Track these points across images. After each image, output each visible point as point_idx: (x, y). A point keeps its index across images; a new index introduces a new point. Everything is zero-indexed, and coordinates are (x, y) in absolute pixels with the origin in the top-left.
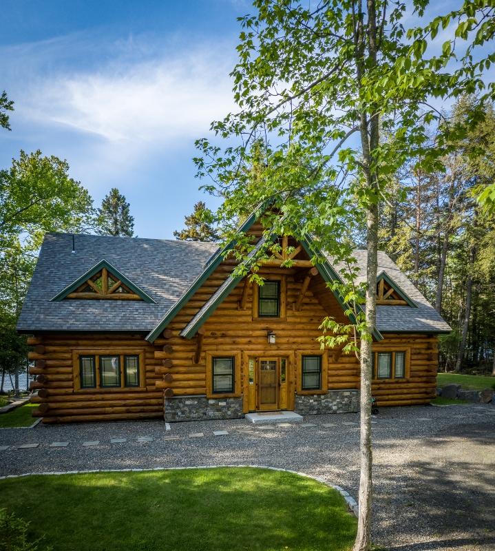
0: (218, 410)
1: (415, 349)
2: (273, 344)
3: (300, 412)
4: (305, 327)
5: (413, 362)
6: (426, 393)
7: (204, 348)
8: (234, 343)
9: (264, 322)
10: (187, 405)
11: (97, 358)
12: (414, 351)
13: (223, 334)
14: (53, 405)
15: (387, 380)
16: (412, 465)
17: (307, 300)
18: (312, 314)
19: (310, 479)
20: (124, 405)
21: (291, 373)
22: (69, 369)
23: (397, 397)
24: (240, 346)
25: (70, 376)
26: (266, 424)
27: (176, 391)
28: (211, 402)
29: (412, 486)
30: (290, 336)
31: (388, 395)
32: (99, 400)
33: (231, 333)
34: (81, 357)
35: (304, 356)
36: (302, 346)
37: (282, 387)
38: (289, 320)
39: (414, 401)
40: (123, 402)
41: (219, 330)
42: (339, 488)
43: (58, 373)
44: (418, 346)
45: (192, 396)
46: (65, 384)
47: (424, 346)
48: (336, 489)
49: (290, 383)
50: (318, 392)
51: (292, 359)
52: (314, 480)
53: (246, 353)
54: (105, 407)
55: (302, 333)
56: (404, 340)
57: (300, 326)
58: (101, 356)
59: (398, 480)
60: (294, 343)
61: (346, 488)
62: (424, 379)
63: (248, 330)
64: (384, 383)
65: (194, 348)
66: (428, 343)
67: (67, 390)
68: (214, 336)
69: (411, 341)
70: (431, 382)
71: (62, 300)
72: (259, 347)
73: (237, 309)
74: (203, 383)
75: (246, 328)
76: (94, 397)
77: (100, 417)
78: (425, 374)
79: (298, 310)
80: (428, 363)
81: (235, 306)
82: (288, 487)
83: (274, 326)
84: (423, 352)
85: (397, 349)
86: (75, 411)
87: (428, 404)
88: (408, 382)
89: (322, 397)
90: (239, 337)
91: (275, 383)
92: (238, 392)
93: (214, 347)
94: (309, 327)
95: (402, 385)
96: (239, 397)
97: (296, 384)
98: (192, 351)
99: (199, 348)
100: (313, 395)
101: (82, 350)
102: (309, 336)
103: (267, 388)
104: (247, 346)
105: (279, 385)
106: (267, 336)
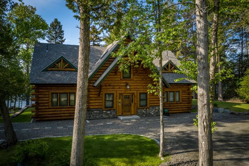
0: (107, 115)
1: (184, 90)
2: (129, 89)
3: (139, 115)
4: (141, 82)
5: (183, 95)
6: (188, 108)
7: (102, 90)
8: (113, 88)
9: (125, 80)
10: (95, 113)
11: (59, 94)
12: (183, 91)
13: (109, 85)
14: (40, 113)
15: (172, 103)
16: (179, 132)
17: (141, 72)
18: (143, 77)
19: (145, 137)
20: (69, 113)
21: (135, 100)
22: (47, 99)
23: (177, 109)
24: (116, 90)
25: (48, 101)
26: (126, 120)
27: (91, 107)
28: (104, 111)
29: (178, 138)
30: (135, 86)
31: (173, 108)
32: (59, 111)
33: (112, 84)
34: (52, 94)
35: (140, 93)
36: (139, 89)
37: (132, 105)
38: (134, 79)
39: (183, 111)
40: (68, 112)
41: (107, 83)
42: (154, 139)
43: (43, 100)
44: (184, 89)
45: (97, 109)
46: (46, 104)
47: (187, 89)
48: (153, 139)
49: (135, 104)
50: (146, 107)
51: (135, 94)
52: (146, 137)
53: (118, 92)
54: (61, 114)
55: (139, 84)
56: (179, 87)
57: (139, 82)
58: (60, 93)
59: (174, 136)
60: (136, 88)
61: (157, 139)
62: (187, 102)
63: (119, 83)
64: (172, 104)
65: (99, 90)
66: (188, 88)
67: (46, 107)
68: (106, 86)
69: (182, 87)
70: (190, 103)
71: (45, 71)
72: (123, 90)
73: (114, 75)
74: (101, 104)
75: (118, 82)
76: (57, 110)
77: (59, 118)
78: (187, 100)
79: (138, 76)
80: (188, 96)
81: (114, 74)
82: (137, 139)
83: (129, 82)
84: (186, 91)
85: (177, 90)
86: (49, 116)
87: (189, 112)
88: (181, 103)
89: (148, 109)
90: (115, 86)
91: (129, 104)
92: (115, 107)
93: (106, 90)
94: (142, 82)
95: (179, 105)
96: (115, 110)
97: (137, 104)
98: (98, 91)
99: (101, 90)
100: (144, 109)
101: (53, 91)
102: (142, 86)
103: (126, 106)
104: (118, 90)
105: (131, 105)
106: (126, 86)
